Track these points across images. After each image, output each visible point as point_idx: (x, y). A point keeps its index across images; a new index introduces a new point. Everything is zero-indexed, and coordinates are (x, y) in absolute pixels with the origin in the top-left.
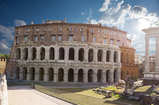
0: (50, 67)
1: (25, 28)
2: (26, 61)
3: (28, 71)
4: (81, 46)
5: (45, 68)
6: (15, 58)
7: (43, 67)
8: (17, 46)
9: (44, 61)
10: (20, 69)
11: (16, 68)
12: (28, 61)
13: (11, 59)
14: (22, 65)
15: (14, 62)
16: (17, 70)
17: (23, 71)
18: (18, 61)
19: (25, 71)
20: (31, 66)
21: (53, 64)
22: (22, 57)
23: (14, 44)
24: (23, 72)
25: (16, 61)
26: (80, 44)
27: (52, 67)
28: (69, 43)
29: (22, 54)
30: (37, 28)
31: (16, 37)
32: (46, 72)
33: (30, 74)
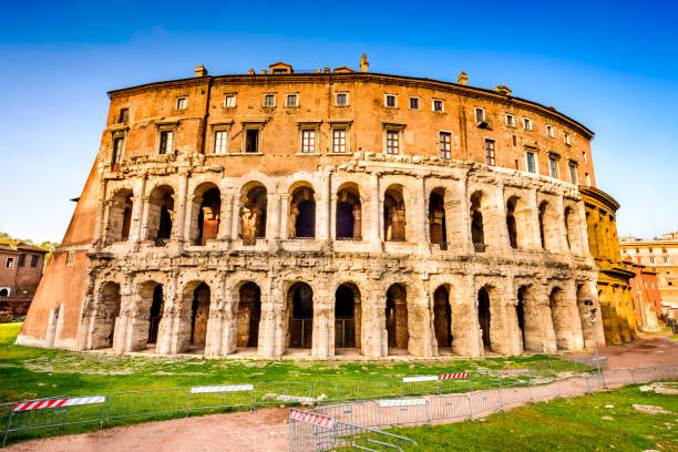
0: (292, 277)
1: (164, 92)
2: (159, 252)
3: (168, 304)
4: (437, 176)
5: (265, 284)
6: (96, 237)
7: (258, 279)
8: (117, 179)
9: (260, 246)
10: (124, 290)
11: (97, 287)
12: (173, 247)
13: (76, 244)
14: (133, 274)
15: (92, 257)
16: (104, 298)
17: (138, 303)
18: (118, 250)
19: (148, 304)
20: (190, 276)
21: (312, 261)
22: (138, 230)
23: (100, 171)
24: (141, 311)
25: (106, 250)
26: (435, 168)
27: (305, 276)
28: (385, 164)
29: (142, 214)
30: (228, 95)
31: (113, 133)
32: (273, 302)
33: (177, 320)
